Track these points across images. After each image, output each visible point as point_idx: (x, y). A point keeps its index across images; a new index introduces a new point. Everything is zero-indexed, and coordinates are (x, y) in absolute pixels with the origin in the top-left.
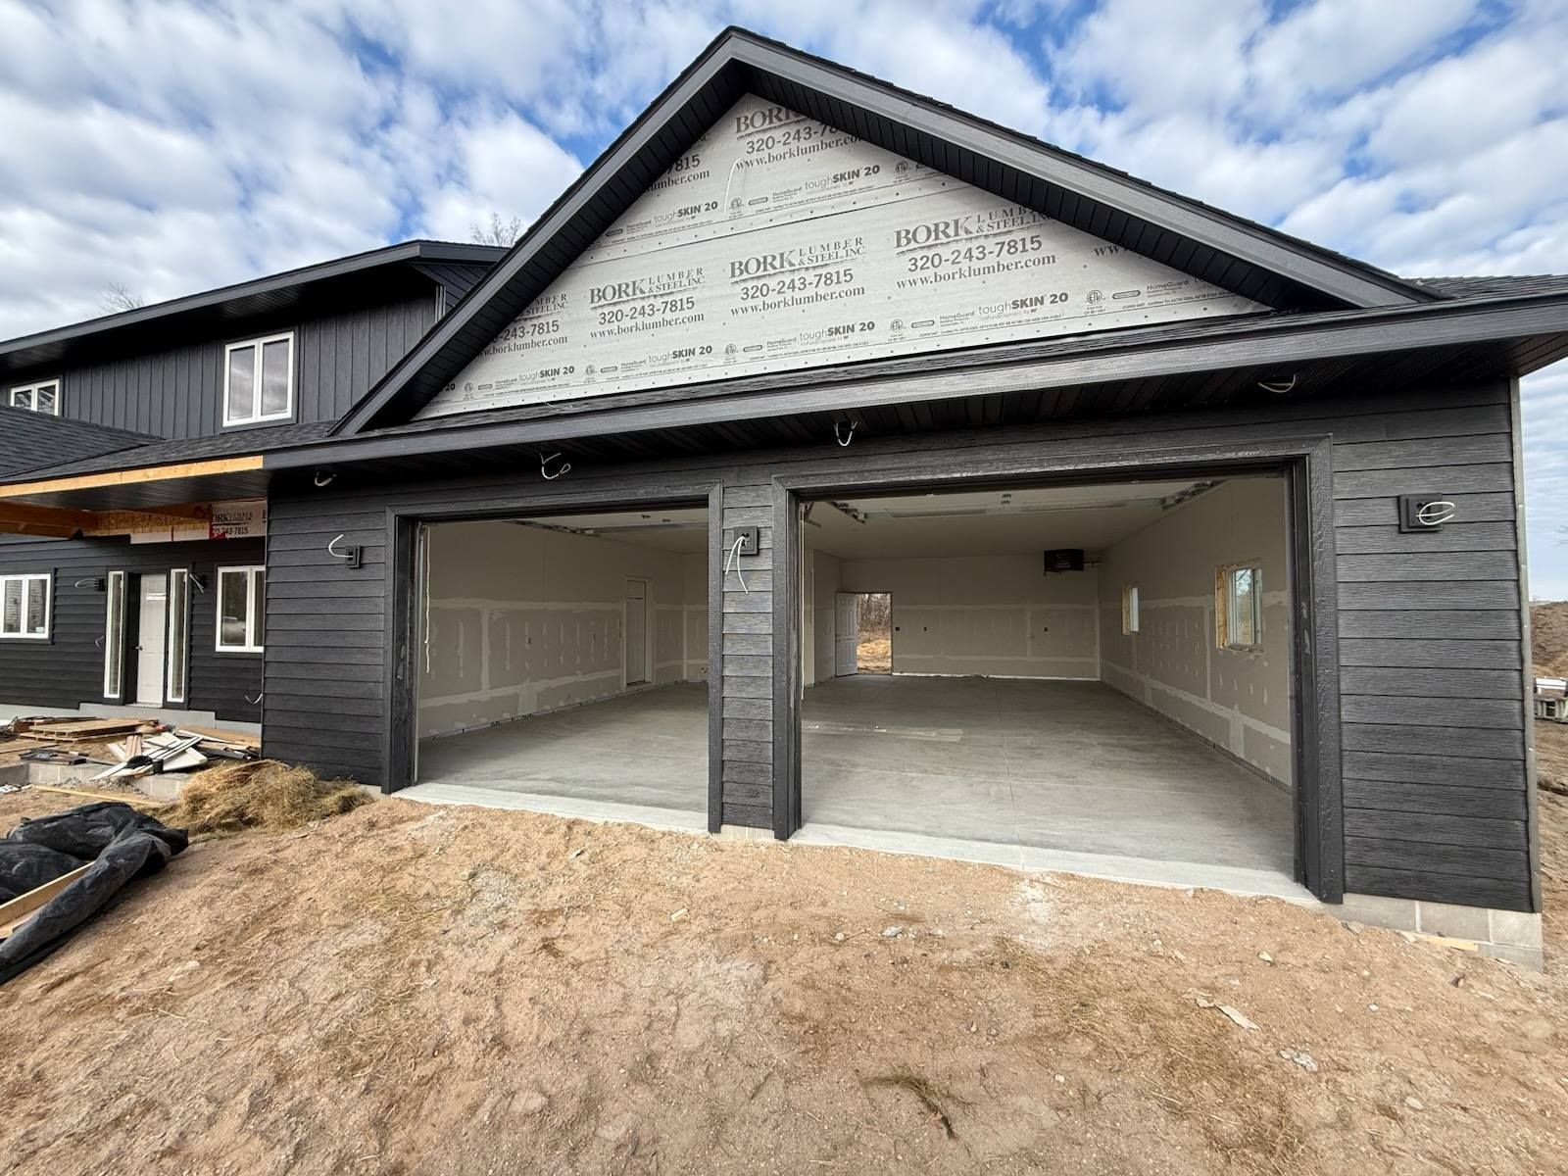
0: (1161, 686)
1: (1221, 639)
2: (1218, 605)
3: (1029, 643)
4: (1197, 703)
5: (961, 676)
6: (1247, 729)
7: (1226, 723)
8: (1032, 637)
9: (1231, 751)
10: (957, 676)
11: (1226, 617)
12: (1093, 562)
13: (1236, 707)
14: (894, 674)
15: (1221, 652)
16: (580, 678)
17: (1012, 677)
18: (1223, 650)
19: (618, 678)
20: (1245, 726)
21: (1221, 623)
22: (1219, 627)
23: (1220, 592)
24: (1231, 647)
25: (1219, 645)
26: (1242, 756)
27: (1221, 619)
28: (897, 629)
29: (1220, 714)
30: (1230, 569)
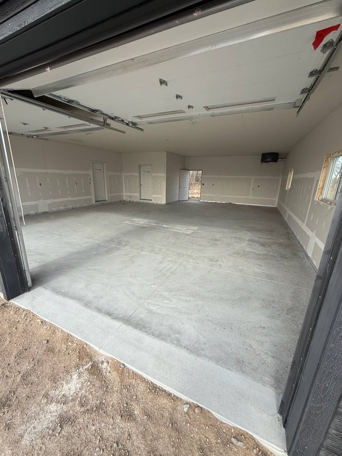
0: (291, 214)
1: (318, 195)
2: (322, 178)
3: (251, 191)
4: (300, 225)
5: (224, 203)
6: (316, 244)
7: (308, 238)
8: (253, 189)
9: (307, 251)
10: (223, 203)
11: (324, 183)
12: (282, 159)
13: (315, 232)
14: (200, 201)
15: (316, 203)
16: (70, 199)
17: (243, 204)
18: (317, 202)
19: (91, 199)
20: (316, 242)
21: (321, 187)
22: (319, 189)
23: (325, 169)
24: (322, 200)
25: (316, 199)
26: (310, 256)
27: (321, 185)
28: (203, 184)
29: (307, 233)
30: (334, 156)
